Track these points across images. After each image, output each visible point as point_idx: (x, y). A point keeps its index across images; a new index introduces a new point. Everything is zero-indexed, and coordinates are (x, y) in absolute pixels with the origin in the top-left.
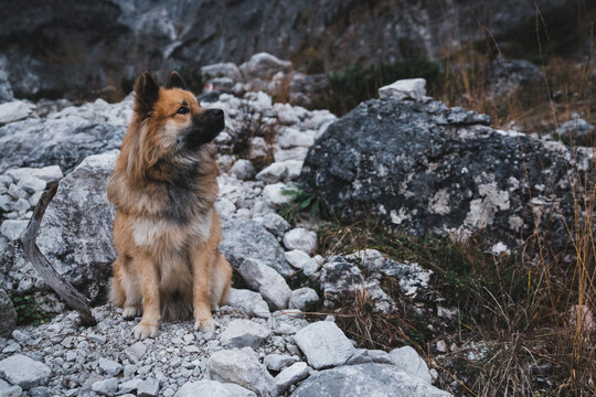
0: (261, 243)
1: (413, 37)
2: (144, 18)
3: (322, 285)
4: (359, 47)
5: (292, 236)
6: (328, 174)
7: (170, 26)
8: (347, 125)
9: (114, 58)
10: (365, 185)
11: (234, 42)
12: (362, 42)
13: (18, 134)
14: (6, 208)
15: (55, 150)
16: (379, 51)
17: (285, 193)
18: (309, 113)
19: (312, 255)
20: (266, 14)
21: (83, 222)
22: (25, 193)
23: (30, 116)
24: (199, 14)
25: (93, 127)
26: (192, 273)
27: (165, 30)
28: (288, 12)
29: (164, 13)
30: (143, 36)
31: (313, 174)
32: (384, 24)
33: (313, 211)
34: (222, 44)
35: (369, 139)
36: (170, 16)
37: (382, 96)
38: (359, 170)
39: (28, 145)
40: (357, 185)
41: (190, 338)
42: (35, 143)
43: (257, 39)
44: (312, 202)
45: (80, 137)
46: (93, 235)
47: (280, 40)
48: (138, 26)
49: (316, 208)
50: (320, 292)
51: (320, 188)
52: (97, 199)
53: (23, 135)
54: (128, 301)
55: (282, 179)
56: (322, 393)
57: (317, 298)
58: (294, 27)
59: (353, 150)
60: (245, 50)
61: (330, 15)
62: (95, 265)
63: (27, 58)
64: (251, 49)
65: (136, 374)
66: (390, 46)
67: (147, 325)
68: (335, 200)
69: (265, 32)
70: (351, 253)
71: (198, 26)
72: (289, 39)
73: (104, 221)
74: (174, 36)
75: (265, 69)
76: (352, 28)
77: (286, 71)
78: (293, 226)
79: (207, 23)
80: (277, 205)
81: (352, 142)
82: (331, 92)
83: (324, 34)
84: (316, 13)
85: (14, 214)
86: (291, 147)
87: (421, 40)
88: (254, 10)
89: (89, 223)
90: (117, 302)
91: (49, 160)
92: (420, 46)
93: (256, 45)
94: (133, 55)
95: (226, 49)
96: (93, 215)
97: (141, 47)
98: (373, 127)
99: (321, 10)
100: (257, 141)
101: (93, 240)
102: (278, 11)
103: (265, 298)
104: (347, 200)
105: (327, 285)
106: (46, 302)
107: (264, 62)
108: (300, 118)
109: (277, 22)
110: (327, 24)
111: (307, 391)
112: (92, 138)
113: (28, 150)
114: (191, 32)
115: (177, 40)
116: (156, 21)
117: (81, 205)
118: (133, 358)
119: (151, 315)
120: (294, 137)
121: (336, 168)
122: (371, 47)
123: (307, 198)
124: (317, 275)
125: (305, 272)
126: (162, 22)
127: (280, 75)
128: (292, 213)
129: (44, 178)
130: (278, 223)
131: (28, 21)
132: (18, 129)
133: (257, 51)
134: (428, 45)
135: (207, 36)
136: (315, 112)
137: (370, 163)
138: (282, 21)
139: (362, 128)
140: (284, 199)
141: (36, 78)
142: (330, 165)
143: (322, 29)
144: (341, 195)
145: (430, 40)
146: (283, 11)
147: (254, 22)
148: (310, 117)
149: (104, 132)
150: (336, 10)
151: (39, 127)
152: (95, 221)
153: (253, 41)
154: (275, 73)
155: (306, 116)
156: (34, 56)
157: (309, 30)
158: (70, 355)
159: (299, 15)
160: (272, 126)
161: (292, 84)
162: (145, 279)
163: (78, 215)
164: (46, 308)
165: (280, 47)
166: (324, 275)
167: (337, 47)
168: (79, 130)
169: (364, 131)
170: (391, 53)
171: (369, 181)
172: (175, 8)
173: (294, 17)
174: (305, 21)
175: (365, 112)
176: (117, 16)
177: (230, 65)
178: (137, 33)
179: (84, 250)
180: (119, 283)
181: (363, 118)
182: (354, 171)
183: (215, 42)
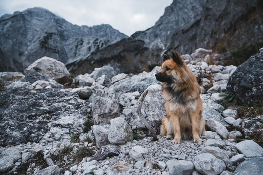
0: (214, 115)
2: (153, 43)
3: (243, 130)
4: (242, 39)
5: (226, 112)
6: (239, 86)
7: (162, 45)
8: (246, 65)
9: (144, 59)
10: (258, 89)
11: (187, 47)
13: (123, 83)
14: (124, 105)
15: (135, 87)
17: (221, 96)
18: (224, 67)
19: (236, 119)
20: (198, 34)
21: (150, 107)
22: (129, 100)
23: (126, 77)
24: (172, 38)
25: (146, 79)
26: (191, 122)
27: (160, 47)
28: (208, 31)
29: (160, 40)
30: (153, 50)
31: (233, 87)
32: (254, 27)
33: (234, 101)
34: (182, 48)
35: (258, 70)
36: (162, 41)
37: (261, 52)
38: (254, 83)
39: (127, 86)
40: (254, 89)
41: (193, 144)
42: (128, 86)
43: (196, 44)
44: (234, 98)
45: (142, 82)
46: (154, 111)
47: (205, 42)
48: (151, 47)
49: (235, 101)
50: (243, 133)
51: (236, 92)
52: (154, 100)
53: (125, 83)
54: (168, 133)
55: (219, 91)
56: (253, 165)
57: (241, 135)
58: (211, 36)
59: (250, 75)
60: (191, 49)
61: (226, 28)
62: (155, 121)
63: (116, 63)
64: (194, 48)
65: (176, 154)
67: (176, 140)
68: (244, 96)
69: (199, 41)
70: (255, 117)
71: (172, 43)
72: (209, 41)
73: (157, 107)
74: (164, 48)
75: (201, 54)
76: (237, 32)
77: (210, 54)
78: (226, 108)
79: (176, 41)
80: (218, 101)
81: (250, 72)
82: (233, 58)
83: (225, 37)
84: (220, 29)
85: (126, 107)
86: (219, 80)
88: (194, 33)
89: (152, 107)
90: (163, 134)
91: (133, 90)
93: (196, 46)
94: (150, 57)
95: (184, 50)
96: (153, 105)
97: (152, 54)
98: (259, 64)
99: (222, 27)
100: (204, 80)
101: (154, 113)
102: (203, 31)
103: (218, 134)
104: (249, 96)
105: (245, 129)
106: (141, 133)
107: (201, 52)
108: (220, 69)
109: (203, 36)
110: (225, 32)
111: (246, 164)
112: (146, 82)
113: (127, 88)
114: (170, 45)
115: (165, 49)
116: (157, 44)
117: (149, 102)
118: (174, 149)
119: (178, 136)
120: (220, 76)
121: (243, 83)
123: (231, 97)
124: (240, 126)
125: (234, 125)
126: (159, 44)
127: (208, 56)
128: (225, 103)
129: (134, 95)
130: (220, 107)
131: (116, 51)
132: (123, 82)
133: (197, 48)
135: (176, 46)
136: (227, 67)
137: (259, 79)
138: (205, 35)
139: (254, 66)
140: (221, 98)
141: (119, 70)
142: (240, 82)
143: (223, 35)
144: (247, 94)
146: (206, 31)
147: (194, 37)
148: (225, 69)
149: (150, 80)
150: (229, 26)
151: (129, 80)
152: (154, 107)
153: (194, 45)
154: (206, 55)
155: (223, 68)
156: (118, 63)
157: (217, 36)
158: (153, 148)
159: (213, 32)
160: (210, 73)
161: (214, 58)
162: (175, 123)
163: (148, 105)
164: (140, 135)
165: (206, 45)
166: (243, 126)
167: (231, 41)
168: (142, 80)
169: (255, 67)
171: (260, 87)
172: (163, 38)
173: (210, 32)
174: (215, 33)
175: (254, 59)
176: (143, 45)
177: (187, 55)
178: (151, 49)
179: (151, 116)
180: (164, 127)
181: (254, 62)
182: (252, 84)
183: (179, 48)
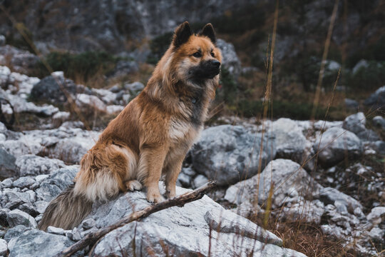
1: (130, 12)
12: (76, 10)
16: (94, 22)
66: (106, 18)
87: (138, 16)
92: (137, 22)
122: (85, 16)
134: (145, 21)
145: (147, 17)
170: (106, 26)
